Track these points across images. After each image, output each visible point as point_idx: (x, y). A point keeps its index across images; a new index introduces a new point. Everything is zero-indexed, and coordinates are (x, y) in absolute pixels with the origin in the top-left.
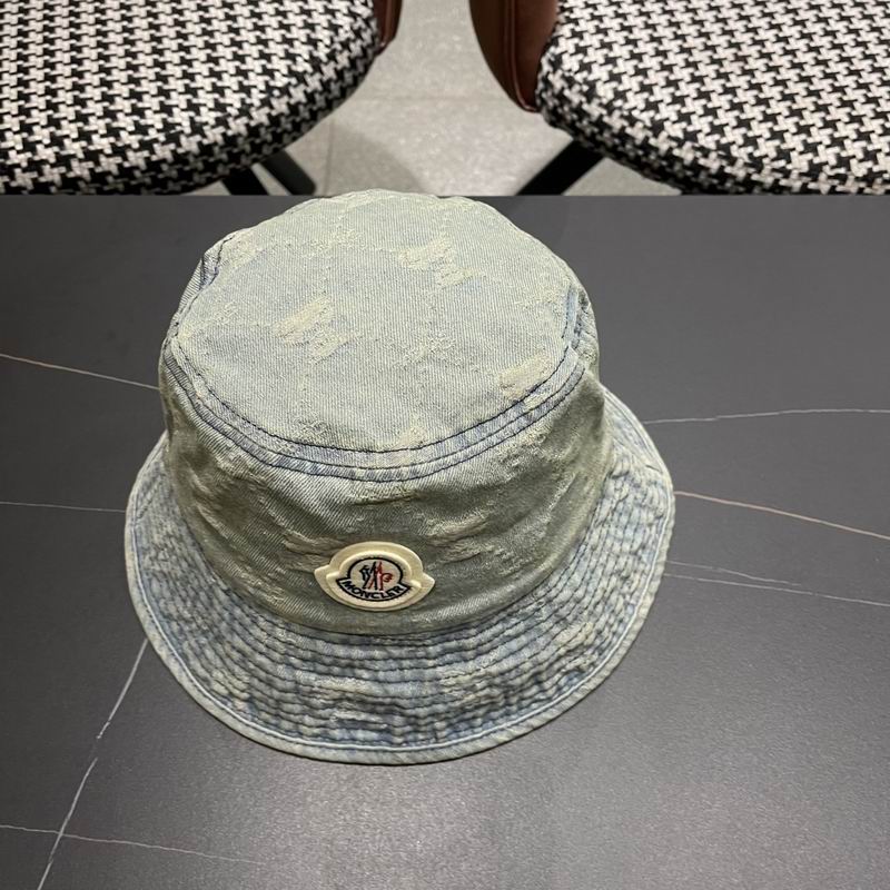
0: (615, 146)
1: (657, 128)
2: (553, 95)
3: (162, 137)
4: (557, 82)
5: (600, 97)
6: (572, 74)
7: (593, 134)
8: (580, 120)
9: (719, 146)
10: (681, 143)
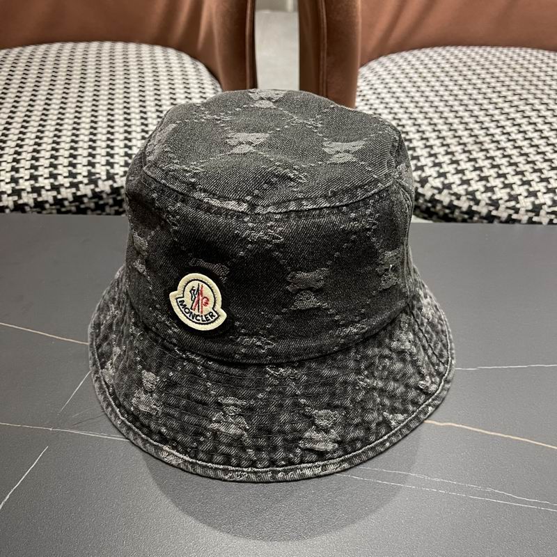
1: (423, 181)
3: (86, 181)
9: (468, 193)
10: (440, 191)
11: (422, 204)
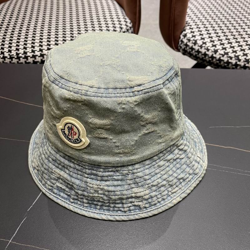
0: (203, 58)
1: (216, 51)
2: (184, 45)
4: (185, 41)
5: (198, 44)
6: (189, 38)
7: (196, 55)
8: (192, 51)
9: (235, 56)
10: (223, 56)
11: (215, 61)
